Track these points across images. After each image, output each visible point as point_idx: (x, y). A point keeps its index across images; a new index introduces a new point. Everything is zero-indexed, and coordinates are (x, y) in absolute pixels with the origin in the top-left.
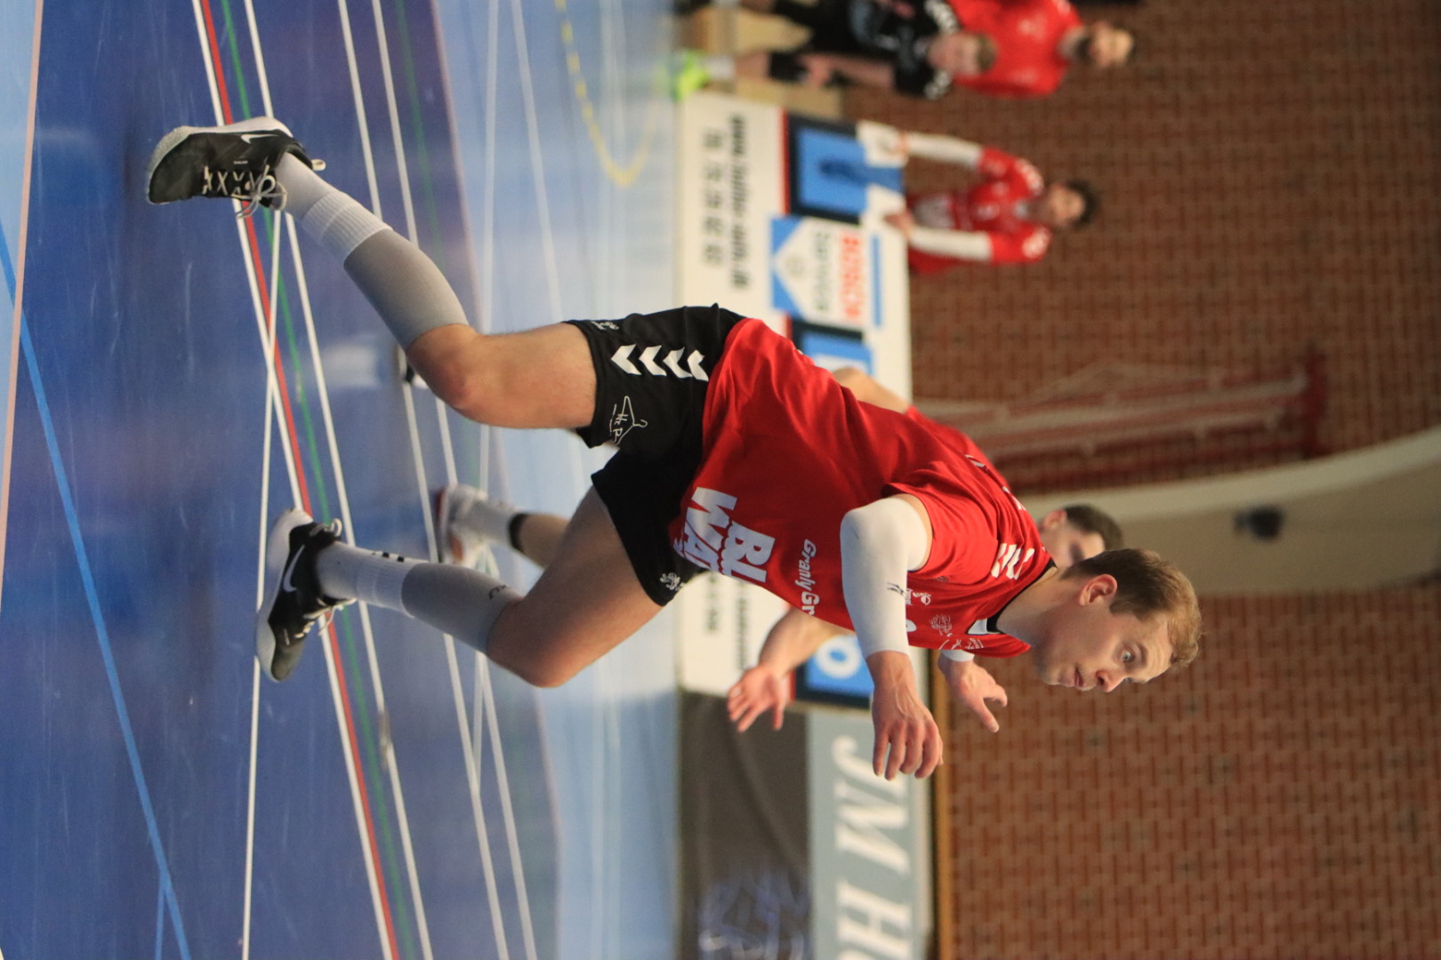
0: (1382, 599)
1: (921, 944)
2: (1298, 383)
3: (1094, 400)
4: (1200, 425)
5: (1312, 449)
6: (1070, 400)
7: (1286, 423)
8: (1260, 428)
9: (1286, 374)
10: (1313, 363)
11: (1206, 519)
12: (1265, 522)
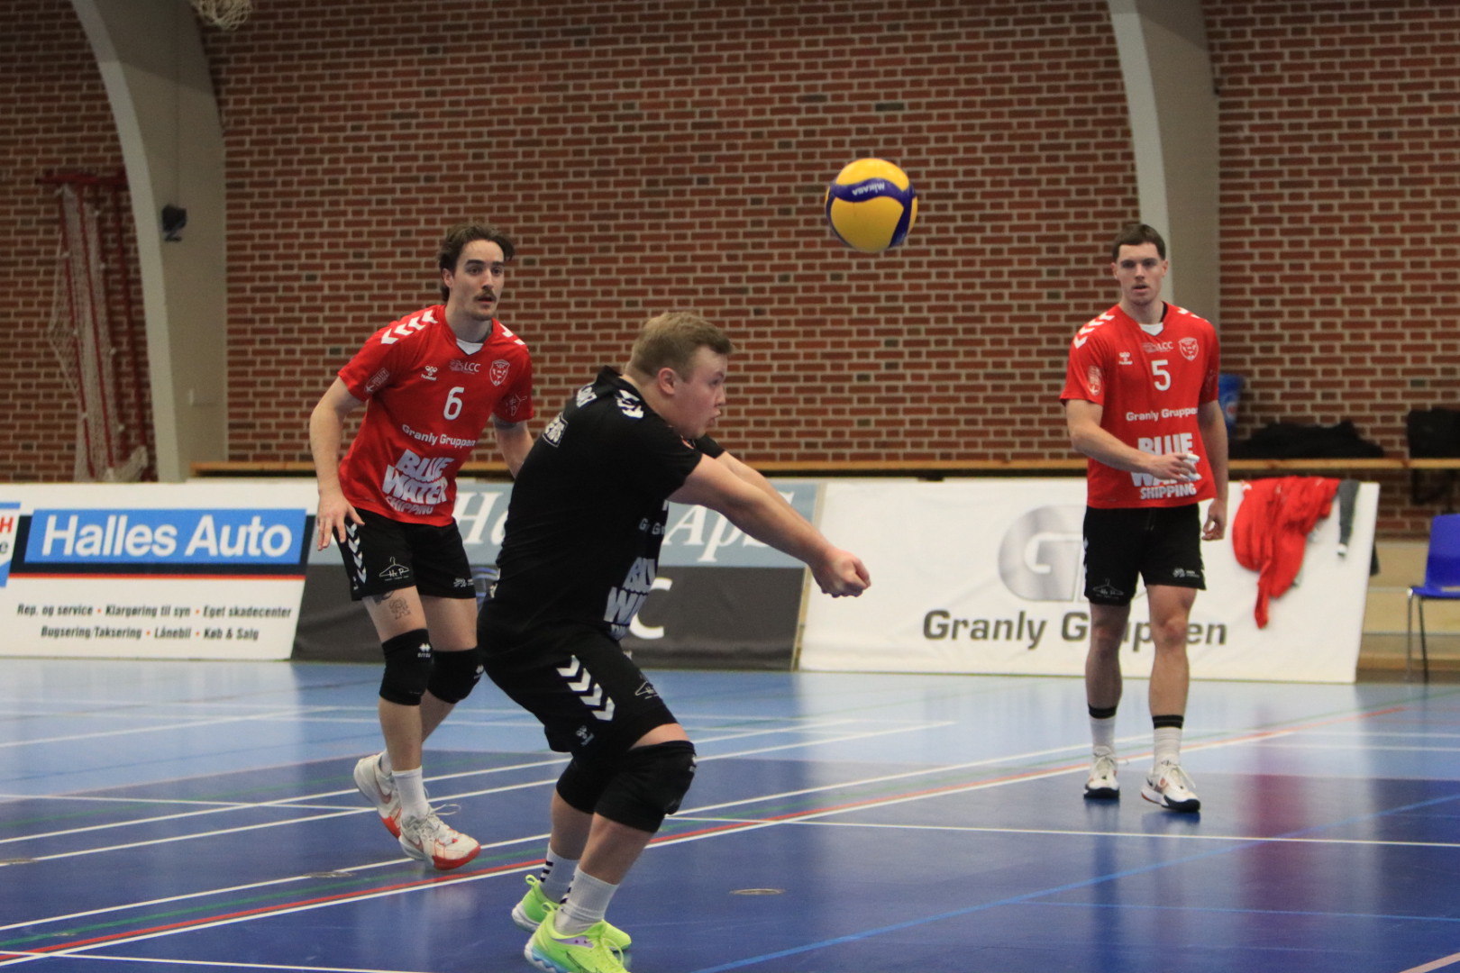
0: (232, 134)
1: (483, 484)
2: (67, 191)
3: (76, 345)
4: (97, 266)
5: (119, 182)
6: (77, 364)
7: (97, 202)
8: (101, 220)
9: (60, 199)
10: (51, 180)
11: (167, 261)
12: (172, 220)
